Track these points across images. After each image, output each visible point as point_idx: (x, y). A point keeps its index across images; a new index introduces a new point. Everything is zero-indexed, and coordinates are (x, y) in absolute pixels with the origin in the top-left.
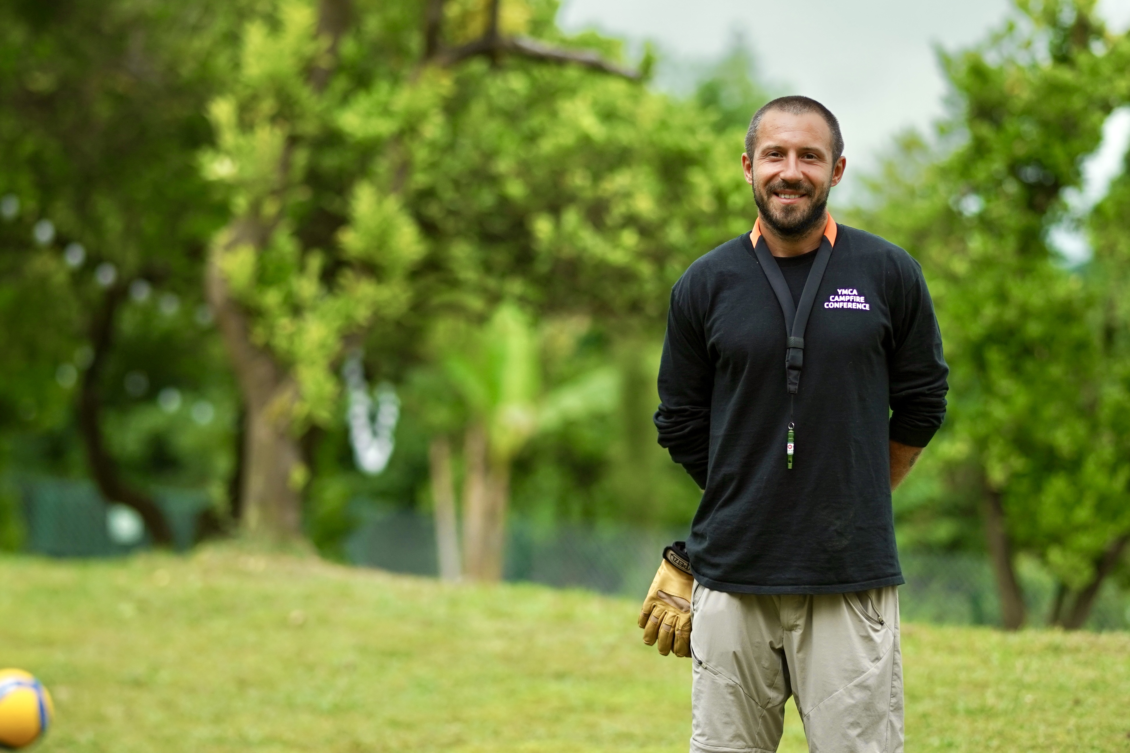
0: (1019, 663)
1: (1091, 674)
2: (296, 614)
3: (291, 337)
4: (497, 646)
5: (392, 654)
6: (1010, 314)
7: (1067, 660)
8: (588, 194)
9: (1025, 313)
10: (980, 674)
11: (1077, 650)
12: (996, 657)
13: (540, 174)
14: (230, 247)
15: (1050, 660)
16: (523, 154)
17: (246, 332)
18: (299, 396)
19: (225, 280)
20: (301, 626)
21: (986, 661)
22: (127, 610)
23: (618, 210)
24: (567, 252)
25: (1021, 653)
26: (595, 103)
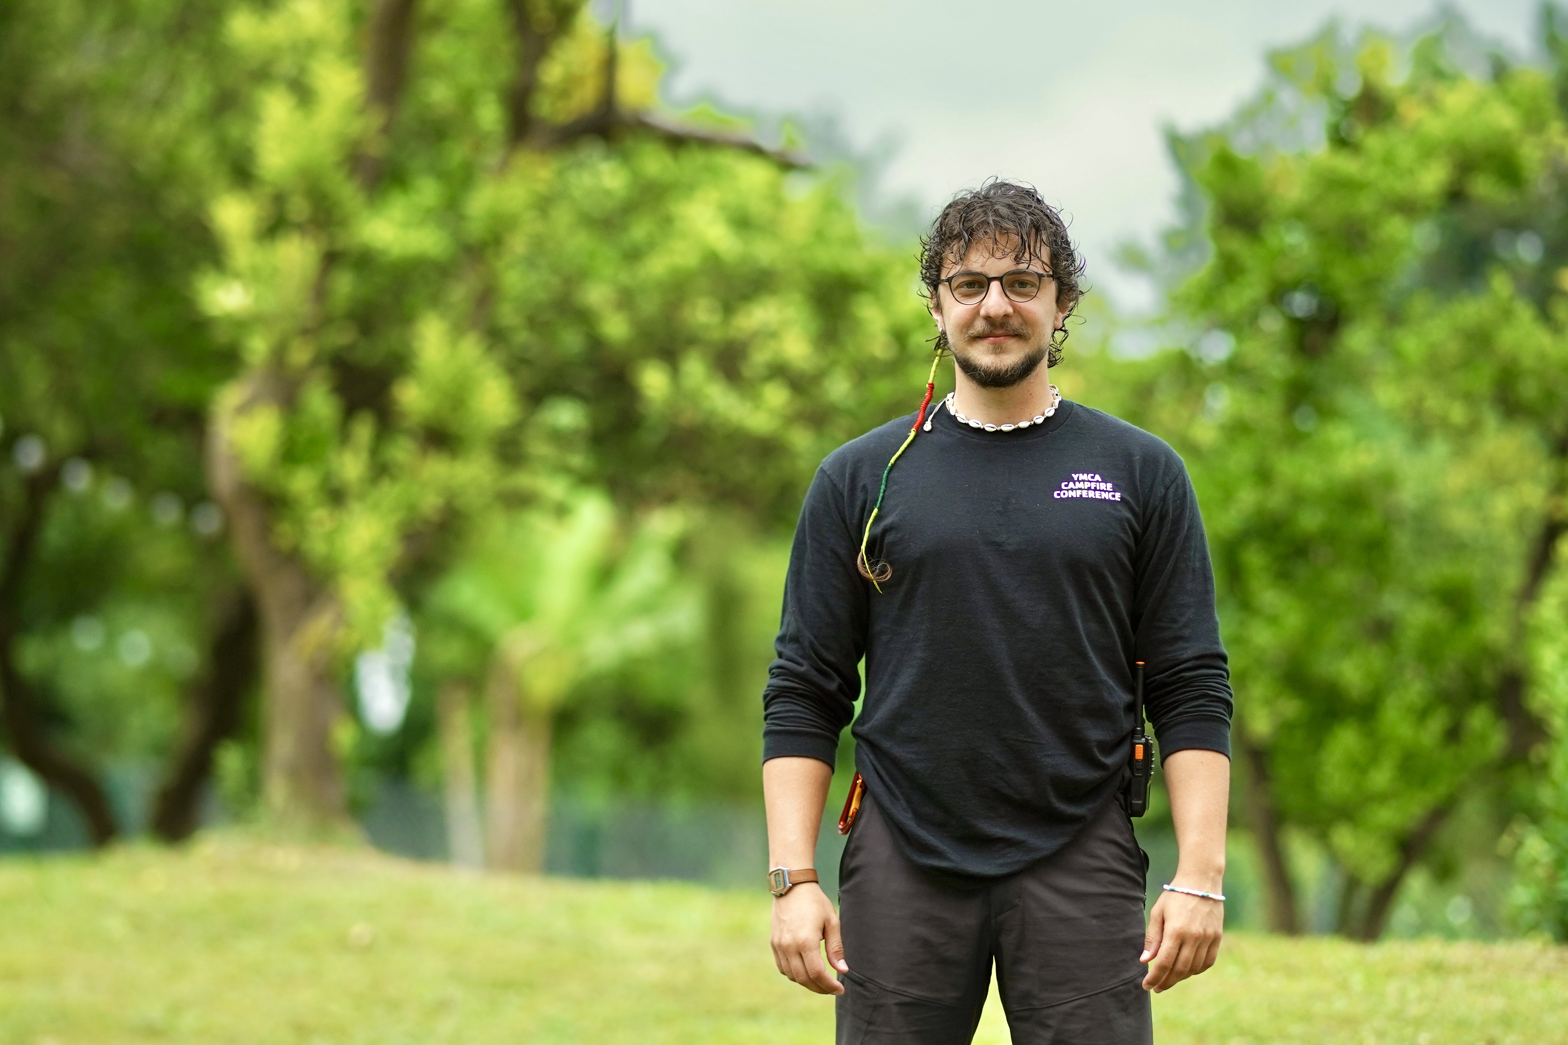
0: (1392, 987)
1: (1497, 1003)
2: (359, 930)
3: (330, 537)
4: (652, 972)
5: (507, 985)
6: (1276, 500)
7: (1457, 983)
8: (716, 335)
9: (1298, 498)
10: (1340, 1005)
11: (1467, 969)
12: (1357, 980)
13: (650, 306)
14: (244, 409)
15: (1432, 983)
16: (625, 278)
17: (265, 531)
18: (341, 620)
19: (236, 458)
20: (367, 949)
21: (1344, 986)
22: (116, 926)
23: (760, 357)
24: (688, 417)
25: (1390, 974)
26: (722, 207)
